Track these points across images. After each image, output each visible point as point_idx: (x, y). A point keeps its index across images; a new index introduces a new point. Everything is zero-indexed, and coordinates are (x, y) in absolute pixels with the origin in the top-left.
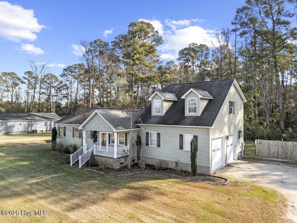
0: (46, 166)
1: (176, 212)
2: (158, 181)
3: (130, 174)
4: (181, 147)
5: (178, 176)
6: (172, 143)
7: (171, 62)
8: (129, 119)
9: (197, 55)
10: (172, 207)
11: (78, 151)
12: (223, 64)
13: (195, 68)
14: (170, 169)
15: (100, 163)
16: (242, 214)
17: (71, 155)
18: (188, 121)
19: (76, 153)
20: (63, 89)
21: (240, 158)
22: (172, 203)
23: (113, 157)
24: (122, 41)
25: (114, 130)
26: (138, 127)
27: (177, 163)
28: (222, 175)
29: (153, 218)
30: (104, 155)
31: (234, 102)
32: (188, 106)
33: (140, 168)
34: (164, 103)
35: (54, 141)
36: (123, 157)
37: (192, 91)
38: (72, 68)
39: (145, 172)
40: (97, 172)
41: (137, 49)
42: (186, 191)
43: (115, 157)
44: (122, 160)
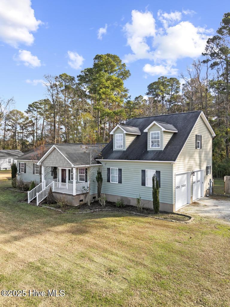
0: (3, 203)
1: (131, 251)
2: (117, 218)
3: (89, 211)
4: (143, 184)
5: (139, 214)
6: (134, 179)
7: (139, 97)
8: (89, 154)
9: (167, 89)
10: (127, 246)
11: (36, 187)
12: (194, 99)
13: (165, 103)
14: (132, 206)
15: (59, 201)
16: (203, 253)
17: (29, 192)
18: (150, 156)
19: (34, 189)
20: (28, 126)
21: (208, 195)
22: (129, 241)
23: (72, 194)
24: (88, 75)
25: (73, 166)
26: (99, 162)
27: (138, 200)
28: (186, 212)
29: (106, 258)
30: (63, 192)
31: (201, 136)
32: (151, 140)
33: (101, 205)
34: (126, 137)
35: (14, 177)
36: (83, 194)
37: (155, 124)
38: (37, 104)
39: (105, 210)
40: (55, 209)
41: (103, 83)
42: (146, 229)
43: (74, 194)
44: (82, 197)
